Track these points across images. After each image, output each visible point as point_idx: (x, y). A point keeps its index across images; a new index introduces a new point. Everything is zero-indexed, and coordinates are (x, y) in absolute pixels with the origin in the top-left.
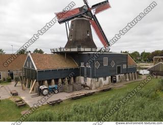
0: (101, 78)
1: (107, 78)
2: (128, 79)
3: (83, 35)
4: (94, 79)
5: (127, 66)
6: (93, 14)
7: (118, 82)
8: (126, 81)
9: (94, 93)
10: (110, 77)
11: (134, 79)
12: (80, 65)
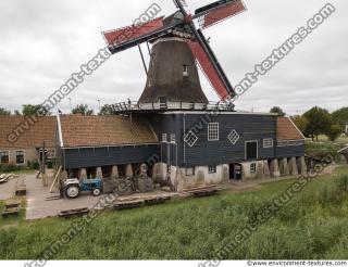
0: (201, 168)
1: (219, 169)
2: (277, 173)
3: (173, 74)
4: (183, 169)
5: (275, 143)
6: (197, 28)
7: (248, 179)
8: (272, 176)
9: (169, 198)
10: (227, 166)
11: (295, 173)
12: (160, 138)
